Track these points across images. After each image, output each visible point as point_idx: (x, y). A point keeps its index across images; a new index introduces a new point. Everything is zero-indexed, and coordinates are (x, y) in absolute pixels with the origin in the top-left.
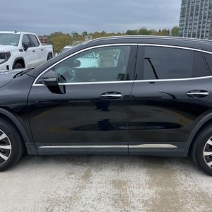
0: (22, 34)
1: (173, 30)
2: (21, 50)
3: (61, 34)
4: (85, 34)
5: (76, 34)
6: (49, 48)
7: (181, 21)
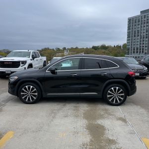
0: (32, 51)
1: (123, 45)
2: (31, 60)
3: (48, 49)
4: (64, 49)
5: (58, 49)
6: (44, 58)
7: (128, 40)
